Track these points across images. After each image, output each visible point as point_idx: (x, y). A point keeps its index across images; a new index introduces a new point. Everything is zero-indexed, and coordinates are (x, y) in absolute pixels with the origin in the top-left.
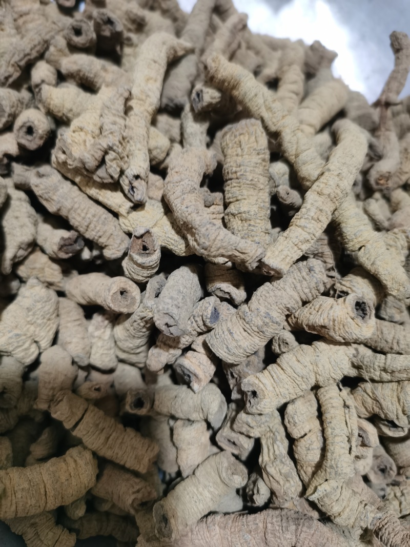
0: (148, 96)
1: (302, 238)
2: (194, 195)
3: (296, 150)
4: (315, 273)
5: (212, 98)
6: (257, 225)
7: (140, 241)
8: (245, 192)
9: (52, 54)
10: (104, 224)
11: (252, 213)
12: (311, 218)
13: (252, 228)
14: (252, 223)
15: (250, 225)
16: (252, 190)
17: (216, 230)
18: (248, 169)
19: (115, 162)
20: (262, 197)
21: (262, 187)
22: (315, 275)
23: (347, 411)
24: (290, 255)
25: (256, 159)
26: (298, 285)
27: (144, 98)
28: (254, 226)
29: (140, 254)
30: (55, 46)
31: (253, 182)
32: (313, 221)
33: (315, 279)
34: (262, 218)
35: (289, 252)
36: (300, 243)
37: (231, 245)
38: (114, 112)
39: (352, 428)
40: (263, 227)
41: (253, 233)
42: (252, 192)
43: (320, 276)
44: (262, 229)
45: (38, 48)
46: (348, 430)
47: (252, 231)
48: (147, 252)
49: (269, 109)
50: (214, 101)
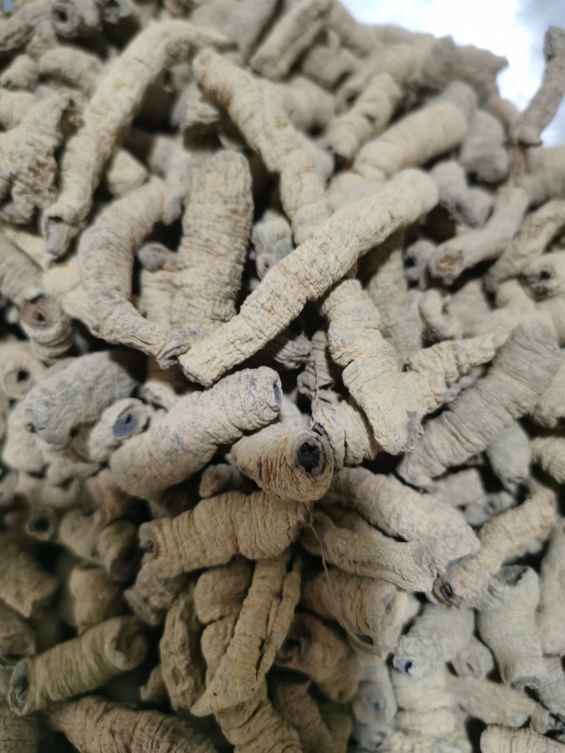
0: (109, 109)
1: (241, 334)
2: (107, 252)
3: (296, 201)
4: (255, 389)
5: (201, 116)
6: (200, 306)
7: (33, 308)
8: (195, 256)
9: (34, 47)
10: (20, 277)
11: (195, 288)
12: (259, 306)
13: (192, 309)
14: (193, 302)
15: (189, 305)
16: (205, 254)
17: (110, 305)
18: (205, 223)
19: (24, 196)
20: (218, 267)
21: (223, 251)
22: (254, 392)
23: (275, 603)
24: (219, 355)
25: (220, 209)
26: (228, 402)
27: (104, 110)
28: (194, 307)
29: (33, 326)
30: (40, 35)
31: (209, 244)
32: (262, 311)
33: (252, 398)
34: (208, 297)
35: (218, 352)
36: (238, 342)
37: (126, 329)
38: (43, 128)
39: (274, 629)
40: (209, 312)
41: (191, 317)
42: (204, 257)
43: (261, 395)
44: (205, 312)
45: (17, 37)
46: (266, 630)
47: (191, 313)
48: (43, 323)
49: (269, 137)
50: (206, 121)
